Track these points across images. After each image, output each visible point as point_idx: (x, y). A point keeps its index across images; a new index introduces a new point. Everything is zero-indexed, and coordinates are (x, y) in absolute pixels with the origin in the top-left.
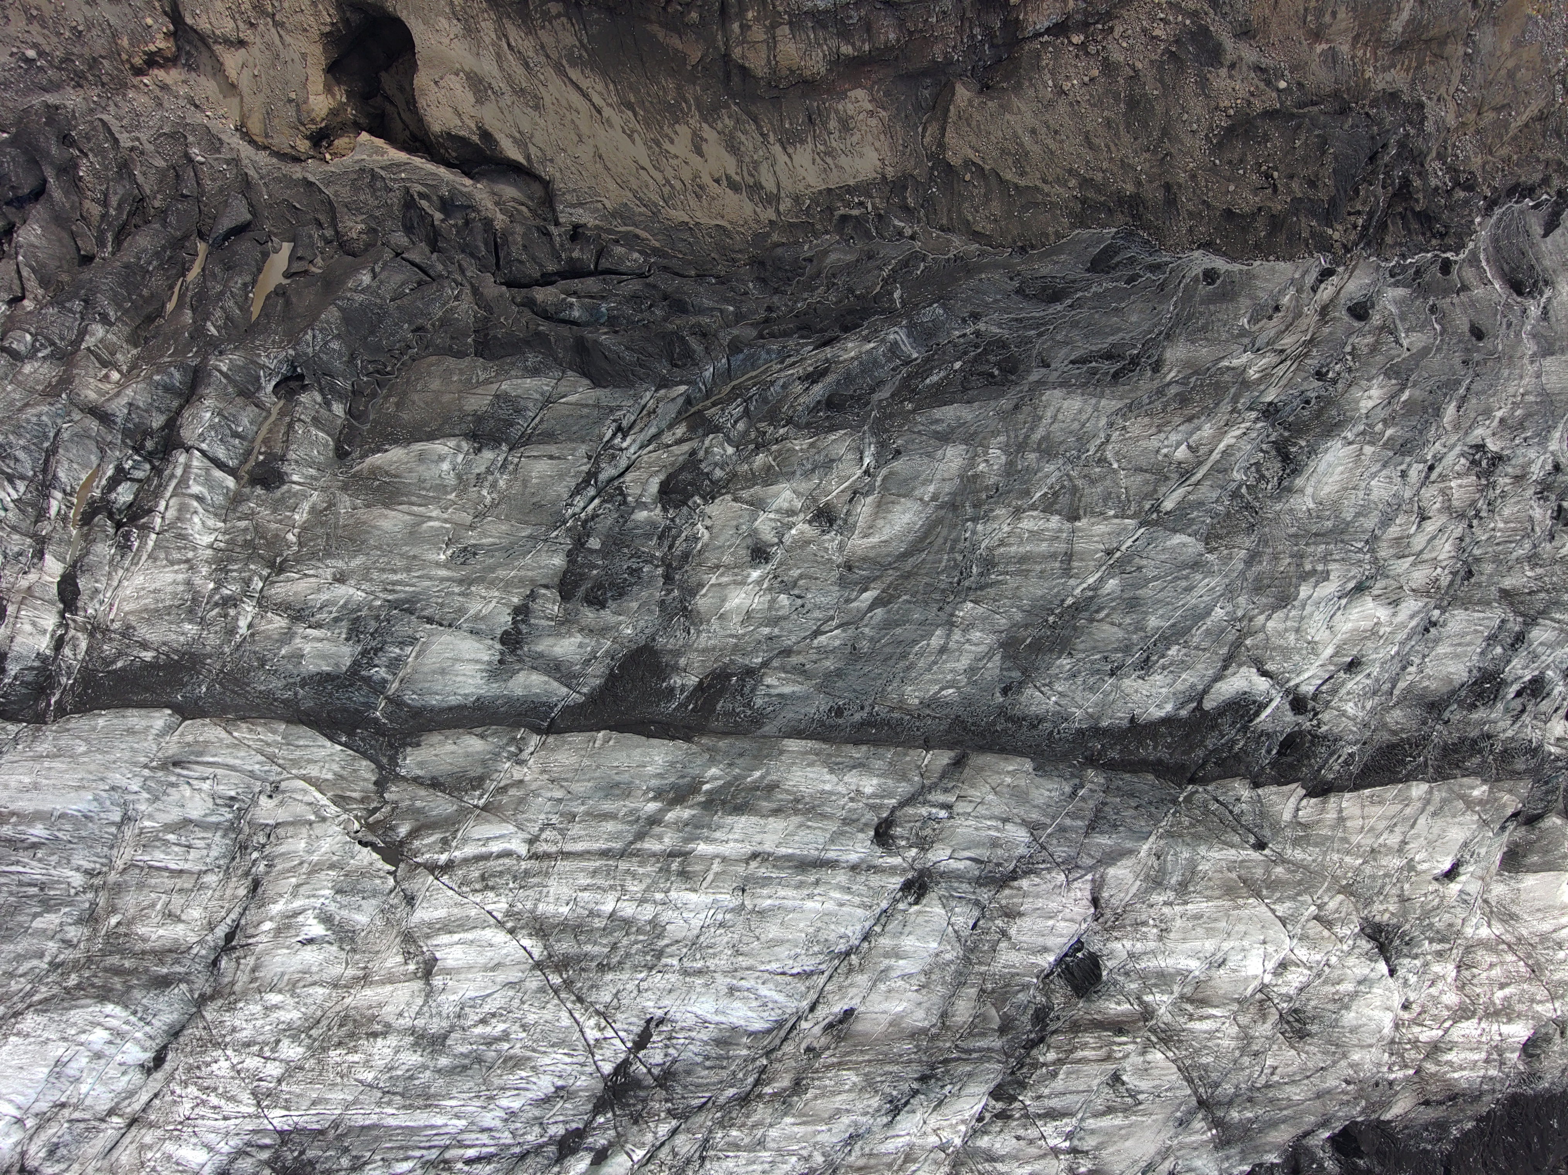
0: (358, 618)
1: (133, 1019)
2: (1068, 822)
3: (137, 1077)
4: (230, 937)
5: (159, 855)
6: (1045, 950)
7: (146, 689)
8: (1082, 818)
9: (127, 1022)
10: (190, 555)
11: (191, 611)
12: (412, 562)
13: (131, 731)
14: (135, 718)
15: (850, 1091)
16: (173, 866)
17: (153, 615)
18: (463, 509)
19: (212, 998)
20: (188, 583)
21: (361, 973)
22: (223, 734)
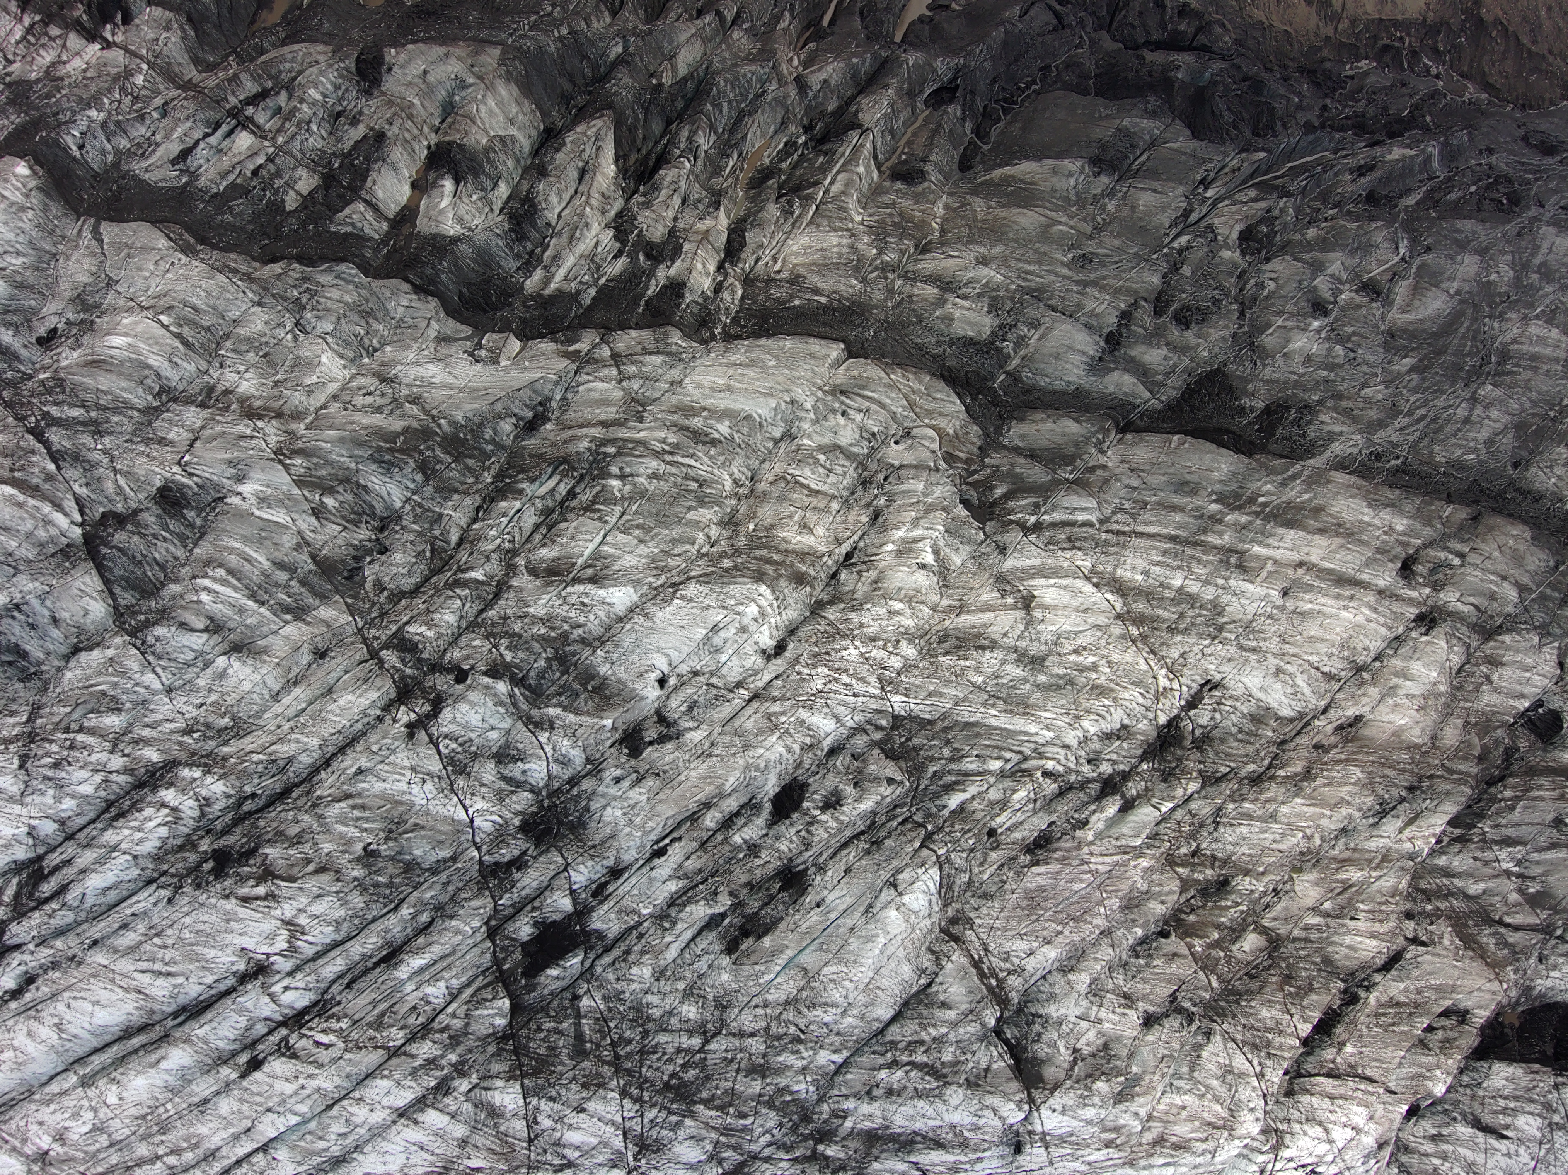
0: (997, 297)
1: (775, 604)
2: (1549, 591)
3: (760, 661)
4: (849, 556)
5: (807, 472)
6: (1522, 696)
7: (825, 324)
8: (1559, 591)
9: (771, 605)
10: (850, 225)
11: (856, 269)
12: (1042, 258)
13: (812, 356)
14: (816, 346)
15: (1355, 784)
16: (813, 486)
17: (823, 268)
18: (1084, 220)
19: (831, 603)
20: (852, 247)
21: (957, 604)
22: (883, 375)
